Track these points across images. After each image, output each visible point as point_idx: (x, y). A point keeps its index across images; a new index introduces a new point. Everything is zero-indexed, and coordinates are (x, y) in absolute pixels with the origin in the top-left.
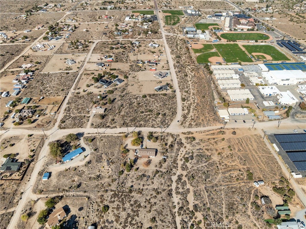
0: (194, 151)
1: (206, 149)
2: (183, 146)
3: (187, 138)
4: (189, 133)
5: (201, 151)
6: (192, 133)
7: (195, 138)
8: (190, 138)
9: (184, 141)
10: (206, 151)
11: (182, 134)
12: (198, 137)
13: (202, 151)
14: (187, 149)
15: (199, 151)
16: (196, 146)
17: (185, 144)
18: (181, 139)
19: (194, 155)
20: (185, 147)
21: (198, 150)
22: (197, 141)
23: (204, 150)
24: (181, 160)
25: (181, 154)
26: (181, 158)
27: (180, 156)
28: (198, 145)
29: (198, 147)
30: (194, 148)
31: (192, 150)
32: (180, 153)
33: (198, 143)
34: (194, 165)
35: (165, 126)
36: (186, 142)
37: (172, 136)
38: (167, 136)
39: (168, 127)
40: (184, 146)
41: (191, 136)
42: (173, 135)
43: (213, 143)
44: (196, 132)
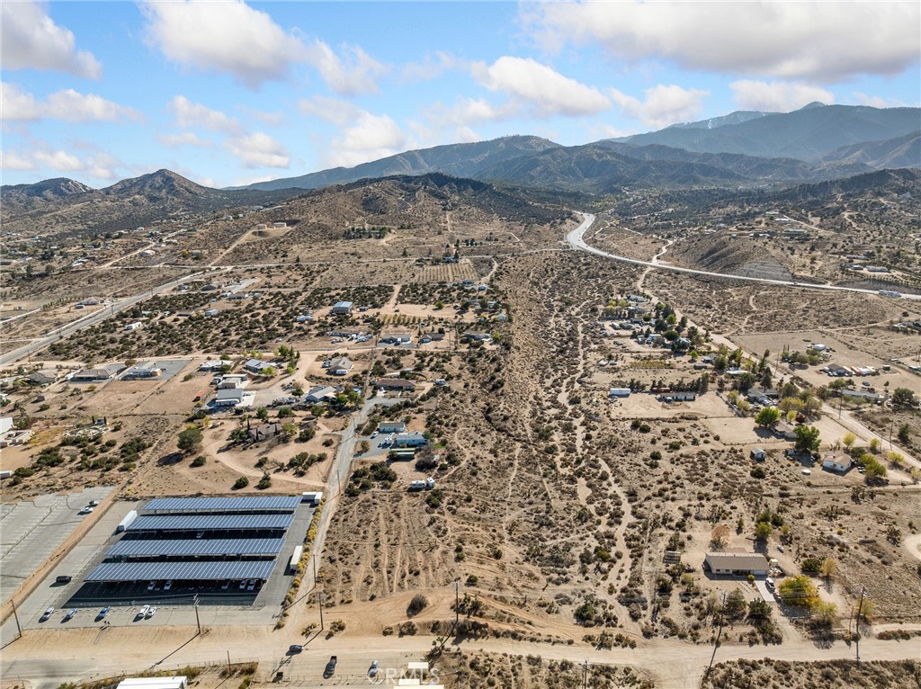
0: (581, 577)
1: (537, 579)
2: (619, 593)
3: (611, 620)
4: (603, 644)
5: (555, 576)
6: (588, 639)
7: (575, 621)
8: (599, 622)
9: (622, 613)
10: (538, 574)
11: (631, 639)
12: (564, 624)
13: (552, 575)
14: (606, 584)
15: (562, 576)
16: (573, 593)
17: (612, 600)
18: (635, 617)
19: (578, 565)
20: (611, 590)
21: (566, 581)
22: (568, 611)
23: (543, 579)
24: (619, 555)
25: (621, 571)
26: (619, 562)
27: (623, 565)
28: (566, 597)
29: (565, 589)
30: (579, 587)
31: (587, 579)
32: (628, 573)
33: (563, 603)
34: (580, 542)
35: (722, 672)
36: (611, 608)
37: (673, 630)
38: (696, 627)
39: (709, 671)
40: (615, 595)
41: (596, 632)
42: (672, 635)
43: (509, 587)
44: (570, 642)
